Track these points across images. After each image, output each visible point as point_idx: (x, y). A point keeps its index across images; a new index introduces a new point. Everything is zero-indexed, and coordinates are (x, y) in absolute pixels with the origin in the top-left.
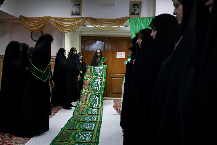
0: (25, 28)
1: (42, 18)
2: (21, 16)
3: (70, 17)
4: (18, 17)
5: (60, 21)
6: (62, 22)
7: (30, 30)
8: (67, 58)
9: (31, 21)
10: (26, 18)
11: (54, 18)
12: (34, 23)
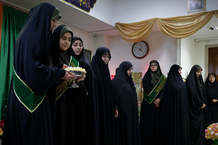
0: (123, 39)
1: (145, 22)
2: (118, 24)
3: (187, 15)
4: (114, 25)
5: (172, 23)
6: (175, 24)
7: (129, 40)
8: (184, 80)
9: (130, 29)
10: (123, 26)
11: (163, 20)
12: (135, 30)
